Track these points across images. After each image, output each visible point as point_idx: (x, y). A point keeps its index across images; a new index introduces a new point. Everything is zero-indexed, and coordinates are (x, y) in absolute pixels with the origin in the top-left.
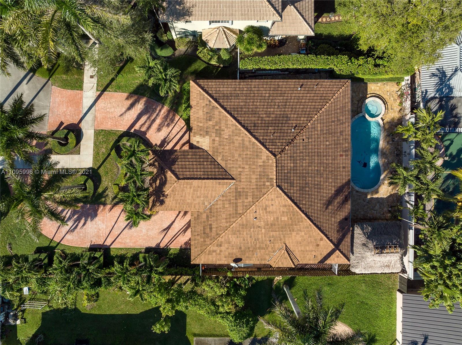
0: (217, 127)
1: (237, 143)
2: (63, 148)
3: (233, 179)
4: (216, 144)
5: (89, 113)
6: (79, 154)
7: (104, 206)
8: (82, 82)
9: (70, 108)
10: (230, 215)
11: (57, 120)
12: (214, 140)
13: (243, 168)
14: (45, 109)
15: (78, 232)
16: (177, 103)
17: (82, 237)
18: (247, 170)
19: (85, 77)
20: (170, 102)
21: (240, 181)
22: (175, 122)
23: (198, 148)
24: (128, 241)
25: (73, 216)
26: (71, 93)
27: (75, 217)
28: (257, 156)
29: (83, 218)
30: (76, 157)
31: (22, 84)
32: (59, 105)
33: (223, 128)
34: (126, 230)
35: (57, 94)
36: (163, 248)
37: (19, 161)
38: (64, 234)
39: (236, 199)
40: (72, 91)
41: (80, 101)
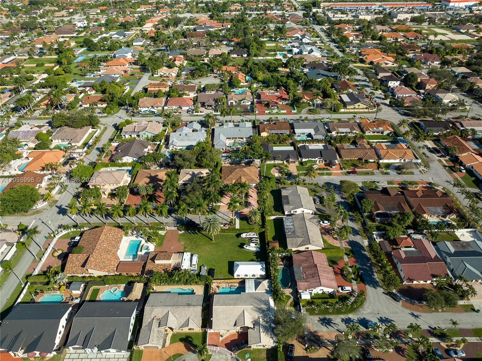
1: (234, 175)
3: (241, 176)
7: (248, 201)
10: (248, 176)
12: (233, 180)
18: (239, 174)
23: (235, 182)
24: (255, 197)
28: (237, 172)
33: (231, 178)
34: (253, 198)
36: (257, 192)
39: (245, 175)
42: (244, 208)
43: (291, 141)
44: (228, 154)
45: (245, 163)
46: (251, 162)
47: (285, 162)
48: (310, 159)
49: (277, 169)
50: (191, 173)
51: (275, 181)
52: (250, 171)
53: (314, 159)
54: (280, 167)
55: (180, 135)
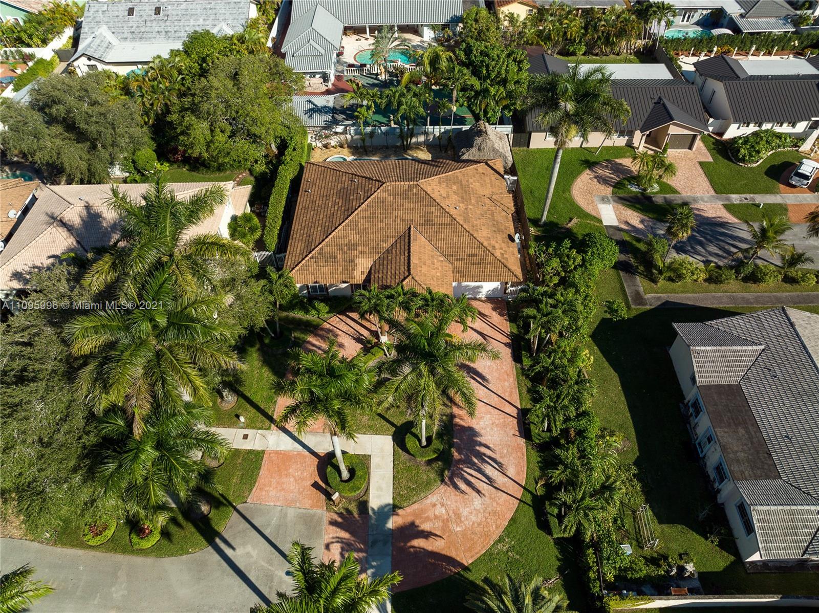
0: (346, 248)
1: (367, 225)
2: (359, 473)
3: (410, 228)
4: (367, 250)
5: (303, 441)
6: (370, 456)
7: (455, 417)
8: (250, 452)
9: (290, 471)
10: (454, 232)
11: (309, 493)
12: (361, 253)
13: (396, 217)
14: (286, 514)
15: (501, 457)
16: (306, 326)
17: (510, 450)
18: (400, 213)
19: (243, 448)
20: (303, 333)
21: (412, 221)
22: (332, 328)
23: (370, 272)
24: (506, 384)
25: (475, 464)
26: (265, 469)
27: (476, 461)
28: (383, 202)
29: (478, 448)
30: (374, 462)
31: (232, 558)
32: (283, 489)
33: (346, 242)
34: (490, 386)
35: (264, 493)
36: (512, 340)
37: (378, 565)
38: (506, 479)
39: (434, 225)
40: (262, 467)
41: (281, 454)
42: (427, 486)
43: (640, 43)
44: (347, 100)
45: (430, 146)
46: (467, 139)
47: (638, 138)
48: (766, 126)
49: (603, 180)
50: (74, 215)
51: (614, 254)
52: (465, 193)
53: (785, 129)
54: (618, 169)
55: (131, 11)
